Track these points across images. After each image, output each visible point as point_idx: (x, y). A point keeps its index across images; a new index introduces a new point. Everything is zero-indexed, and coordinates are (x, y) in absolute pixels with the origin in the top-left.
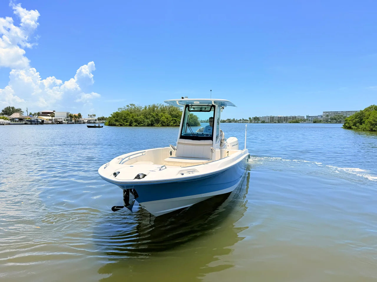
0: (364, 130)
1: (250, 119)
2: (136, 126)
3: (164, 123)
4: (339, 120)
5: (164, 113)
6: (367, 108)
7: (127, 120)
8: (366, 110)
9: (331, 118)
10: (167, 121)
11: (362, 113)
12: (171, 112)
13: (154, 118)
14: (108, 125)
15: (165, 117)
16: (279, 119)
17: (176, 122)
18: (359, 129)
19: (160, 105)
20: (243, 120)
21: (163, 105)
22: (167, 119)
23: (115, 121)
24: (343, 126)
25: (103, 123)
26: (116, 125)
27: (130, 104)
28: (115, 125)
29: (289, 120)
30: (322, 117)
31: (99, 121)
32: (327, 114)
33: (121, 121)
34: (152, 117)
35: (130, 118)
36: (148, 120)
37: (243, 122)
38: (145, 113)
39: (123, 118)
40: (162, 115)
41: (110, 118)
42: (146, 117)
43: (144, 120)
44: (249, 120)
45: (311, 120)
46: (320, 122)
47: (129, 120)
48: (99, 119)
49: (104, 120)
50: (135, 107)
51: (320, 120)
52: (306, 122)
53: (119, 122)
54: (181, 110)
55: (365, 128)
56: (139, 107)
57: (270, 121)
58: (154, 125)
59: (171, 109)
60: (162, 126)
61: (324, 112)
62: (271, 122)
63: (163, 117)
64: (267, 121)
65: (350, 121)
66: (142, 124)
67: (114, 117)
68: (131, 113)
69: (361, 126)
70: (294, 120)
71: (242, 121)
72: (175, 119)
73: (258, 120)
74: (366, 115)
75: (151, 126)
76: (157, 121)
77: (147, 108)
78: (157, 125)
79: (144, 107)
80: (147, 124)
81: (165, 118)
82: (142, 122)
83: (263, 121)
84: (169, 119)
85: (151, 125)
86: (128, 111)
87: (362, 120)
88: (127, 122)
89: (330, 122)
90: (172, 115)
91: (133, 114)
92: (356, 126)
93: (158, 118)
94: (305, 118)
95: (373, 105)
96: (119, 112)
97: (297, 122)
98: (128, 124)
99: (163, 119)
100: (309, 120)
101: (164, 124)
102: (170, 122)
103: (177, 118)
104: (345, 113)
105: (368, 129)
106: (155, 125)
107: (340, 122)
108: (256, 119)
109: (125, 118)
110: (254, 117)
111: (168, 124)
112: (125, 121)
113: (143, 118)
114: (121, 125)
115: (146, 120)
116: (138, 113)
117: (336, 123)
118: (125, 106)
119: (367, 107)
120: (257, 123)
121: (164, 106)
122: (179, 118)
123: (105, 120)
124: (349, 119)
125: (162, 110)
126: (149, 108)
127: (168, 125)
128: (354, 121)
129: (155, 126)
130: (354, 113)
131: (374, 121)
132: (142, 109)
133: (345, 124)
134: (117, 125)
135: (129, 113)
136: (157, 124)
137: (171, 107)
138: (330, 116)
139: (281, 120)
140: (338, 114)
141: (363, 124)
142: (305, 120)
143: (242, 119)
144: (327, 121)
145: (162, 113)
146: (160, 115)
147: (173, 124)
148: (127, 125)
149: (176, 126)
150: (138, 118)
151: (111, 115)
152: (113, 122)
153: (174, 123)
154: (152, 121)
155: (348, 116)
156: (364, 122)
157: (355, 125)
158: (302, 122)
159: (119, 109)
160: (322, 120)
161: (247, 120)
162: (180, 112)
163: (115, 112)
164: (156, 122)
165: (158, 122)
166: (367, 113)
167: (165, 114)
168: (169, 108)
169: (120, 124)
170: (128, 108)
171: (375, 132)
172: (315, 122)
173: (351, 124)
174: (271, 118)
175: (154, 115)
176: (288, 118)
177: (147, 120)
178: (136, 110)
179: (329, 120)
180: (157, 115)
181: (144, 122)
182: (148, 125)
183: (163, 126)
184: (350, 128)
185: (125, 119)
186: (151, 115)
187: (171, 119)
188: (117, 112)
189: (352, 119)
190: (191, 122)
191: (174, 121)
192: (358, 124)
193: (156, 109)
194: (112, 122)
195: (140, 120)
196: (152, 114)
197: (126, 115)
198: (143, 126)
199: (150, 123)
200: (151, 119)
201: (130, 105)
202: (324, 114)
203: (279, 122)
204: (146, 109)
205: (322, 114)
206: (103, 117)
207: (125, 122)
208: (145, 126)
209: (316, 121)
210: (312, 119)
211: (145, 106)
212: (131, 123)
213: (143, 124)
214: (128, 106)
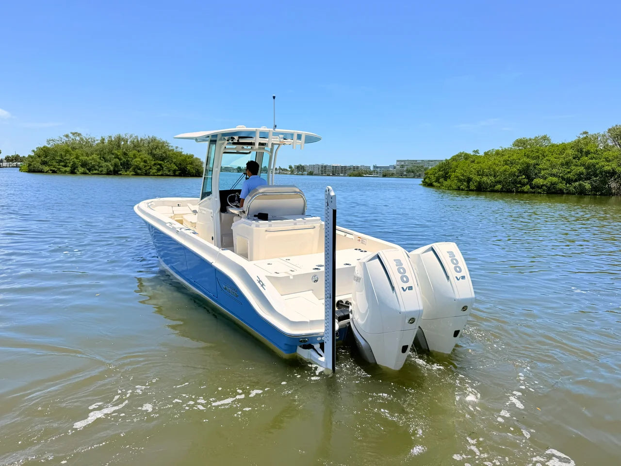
0: (449, 188)
1: (290, 167)
2: (84, 173)
3: (140, 169)
4: (418, 174)
5: (139, 151)
6: (454, 156)
7: (67, 163)
8: (454, 159)
9: (407, 170)
10: (145, 166)
11: (447, 163)
12: (151, 150)
13: (120, 159)
14: (26, 172)
15: (142, 159)
16: (334, 169)
17: (163, 168)
18: (443, 187)
19: (131, 136)
20: (280, 169)
21: (136, 137)
22: (145, 162)
23: (42, 164)
24: (422, 183)
25: (17, 167)
26: (44, 172)
27: (72, 133)
28: (41, 172)
29: (349, 172)
30: (395, 168)
31: (8, 163)
32: (402, 164)
33: (55, 164)
34: (115, 158)
35: (72, 158)
36: (108, 164)
37: (279, 174)
38: (102, 151)
39: (58, 158)
40: (134, 155)
41: (30, 156)
42: (103, 158)
43: (99, 163)
44: (289, 170)
45: (380, 173)
46: (392, 175)
47: (70, 163)
48: (8, 159)
49: (19, 162)
50: (82, 139)
51: (392, 172)
52: (373, 176)
53: (49, 166)
54: (172, 147)
55: (451, 186)
56: (89, 139)
57: (320, 172)
58: (119, 173)
59: (152, 144)
60: (135, 175)
61: (398, 161)
62: (322, 173)
63: (137, 159)
64: (317, 172)
65: (431, 174)
66: (96, 170)
67: (39, 156)
68: (74, 149)
69: (445, 183)
70: (356, 172)
71: (278, 172)
72: (160, 162)
73: (302, 170)
74: (453, 166)
75: (115, 175)
76: (126, 166)
77: (106, 141)
78: (126, 173)
79: (100, 139)
80: (106, 170)
81: (139, 159)
82: (97, 167)
83: (311, 172)
84: (148, 162)
85: (115, 172)
86: (68, 146)
87: (447, 173)
88: (65, 166)
89: (406, 175)
90: (154, 155)
91: (79, 152)
92: (439, 183)
93: (129, 161)
94: (372, 169)
95: (462, 152)
96: (49, 146)
97: (360, 175)
98: (68, 169)
99: (137, 161)
100: (377, 173)
101: (139, 171)
102: (150, 169)
103: (163, 160)
104: (426, 163)
105: (454, 187)
106: (121, 172)
107: (419, 176)
108: (300, 169)
109: (62, 158)
110: (297, 164)
111: (146, 171)
112: (62, 164)
113: (98, 160)
114: (54, 172)
115: (104, 164)
116: (86, 149)
117: (414, 177)
118: (62, 137)
119: (455, 154)
120: (302, 175)
121: (139, 139)
122: (168, 161)
123: (21, 161)
124: (431, 172)
125: (135, 146)
126: (110, 142)
127: (147, 174)
128: (436, 175)
129: (121, 174)
130: (438, 163)
131: (463, 175)
132: (96, 142)
133: (424, 180)
134: (46, 172)
135: (70, 149)
136: (126, 171)
137: (152, 140)
138: (405, 167)
139: (336, 171)
140: (417, 163)
141: (448, 180)
142: (371, 173)
143: (278, 168)
144: (401, 175)
145: (135, 152)
146: (131, 154)
147: (156, 173)
148: (66, 172)
149: (162, 175)
150: (88, 159)
151: (34, 151)
152: (37, 165)
153: (159, 170)
154: (116, 165)
155: (430, 167)
156: (450, 176)
157: (437, 180)
158: (367, 175)
159: (48, 141)
160: (395, 172)
161: (287, 170)
162: (169, 151)
163: (42, 146)
164: (124, 168)
165: (128, 168)
166: (455, 163)
167: (140, 153)
168: (149, 143)
169: (51, 170)
170: (67, 139)
171: (463, 191)
172: (384, 176)
173: (433, 179)
174: (322, 168)
175: (119, 154)
176: (347, 168)
177: (106, 163)
178: (84, 144)
179: (405, 173)
180: (125, 154)
181: (99, 167)
182: (109, 173)
183: (137, 174)
184: (430, 185)
185: (60, 161)
186: (113, 154)
187: (153, 163)
188: (44, 147)
189: (434, 172)
190: (189, 170)
191: (159, 166)
192: (441, 180)
193: (123, 143)
194: (35, 165)
195: (91, 163)
196: (116, 152)
197: (63, 154)
198: (98, 174)
199: (112, 168)
200: (113, 162)
201: (71, 135)
202: (398, 163)
203: (334, 175)
204: (103, 143)
205: (395, 163)
206: (18, 156)
207: (62, 167)
208: (102, 174)
209: (386, 173)
210: (380, 170)
211: (102, 137)
212: (74, 169)
213: (98, 170)
214: (67, 136)
